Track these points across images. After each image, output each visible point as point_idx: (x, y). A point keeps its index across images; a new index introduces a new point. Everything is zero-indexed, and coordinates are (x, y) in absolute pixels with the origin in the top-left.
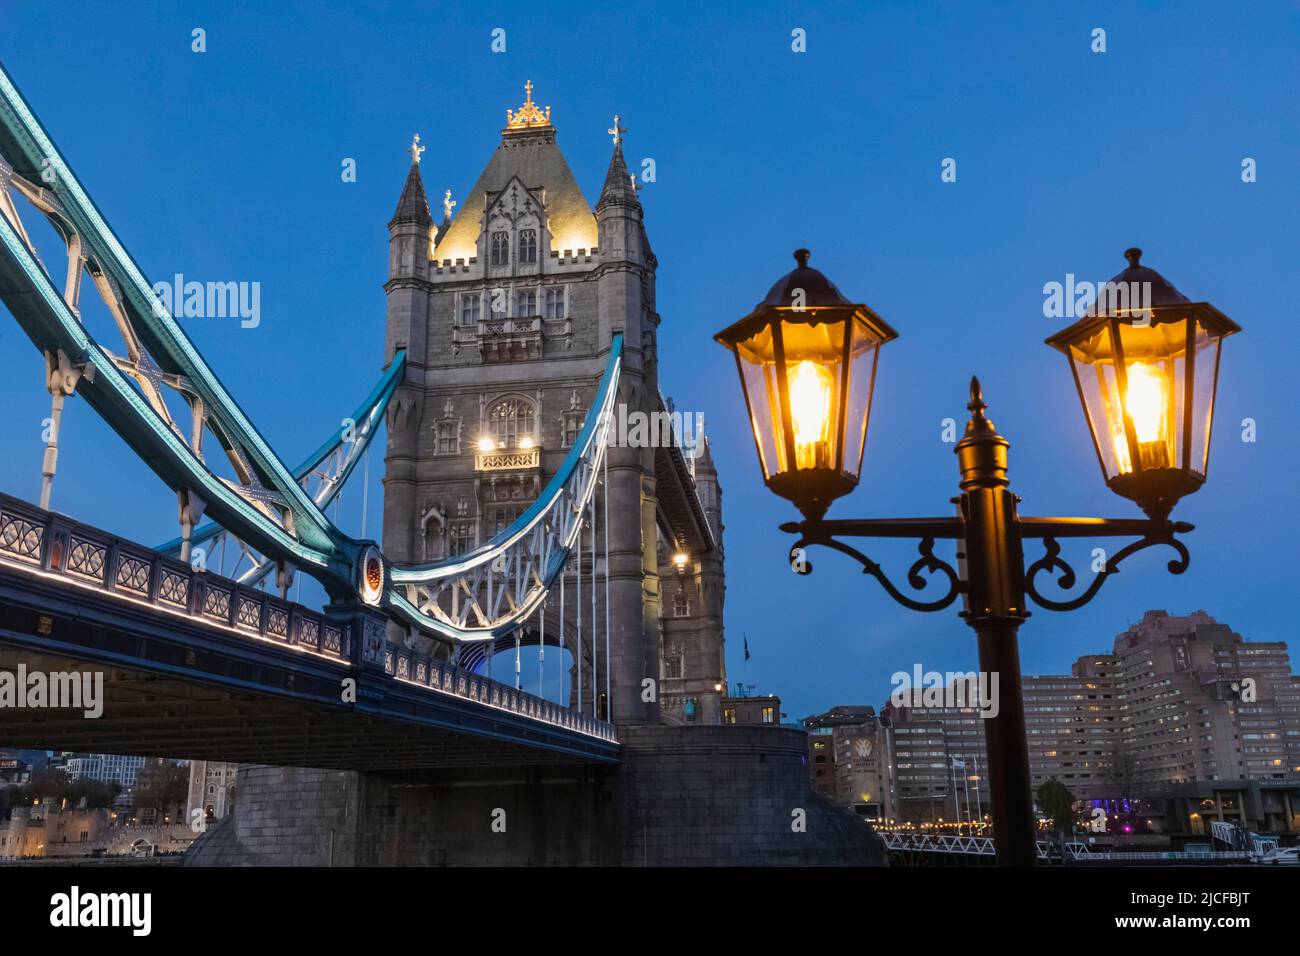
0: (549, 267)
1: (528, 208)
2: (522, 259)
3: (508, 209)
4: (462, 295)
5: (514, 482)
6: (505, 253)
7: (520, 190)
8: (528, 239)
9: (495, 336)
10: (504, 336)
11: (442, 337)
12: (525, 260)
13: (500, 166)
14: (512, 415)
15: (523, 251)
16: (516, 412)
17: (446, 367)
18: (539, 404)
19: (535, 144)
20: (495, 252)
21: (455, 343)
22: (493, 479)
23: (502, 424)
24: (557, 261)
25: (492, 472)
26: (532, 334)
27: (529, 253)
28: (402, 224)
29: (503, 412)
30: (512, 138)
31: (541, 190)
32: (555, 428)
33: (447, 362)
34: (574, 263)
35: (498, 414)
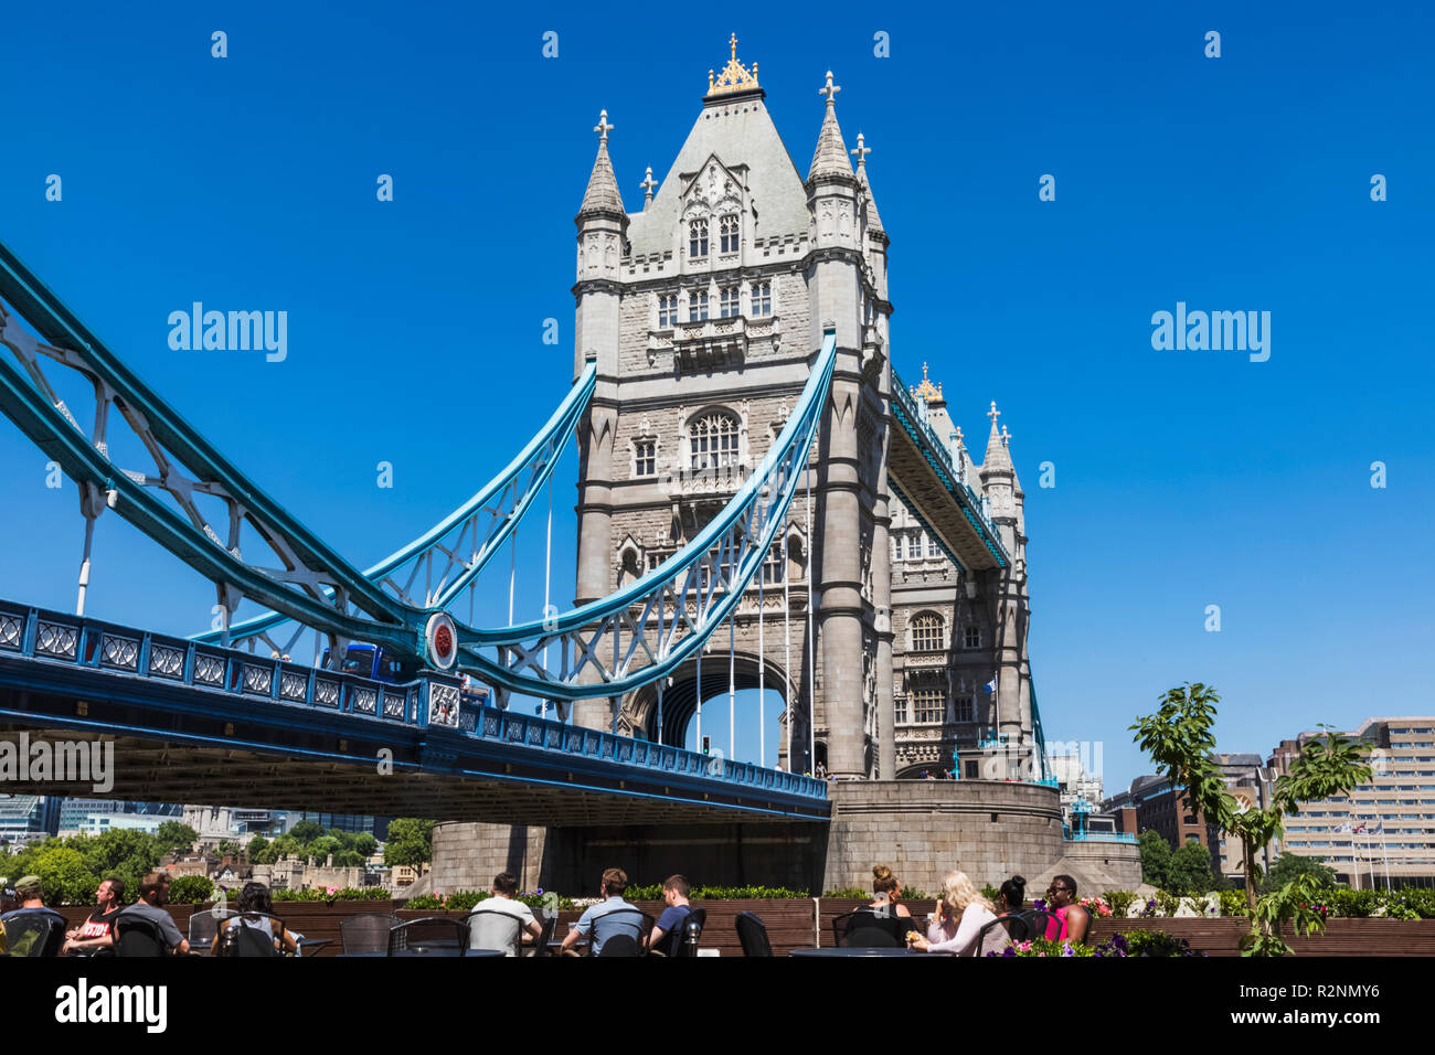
0: (752, 258)
1: (727, 191)
2: (723, 248)
3: (705, 194)
4: (659, 296)
6: (704, 242)
7: (719, 171)
8: (729, 225)
9: (693, 341)
10: (704, 341)
11: (636, 344)
12: (727, 251)
13: (701, 140)
14: (715, 430)
15: (724, 240)
16: (719, 427)
17: (641, 379)
18: (744, 417)
19: (741, 111)
20: (694, 243)
21: (651, 351)
22: (692, 505)
23: (704, 440)
24: (761, 250)
25: (692, 497)
26: (734, 337)
27: (731, 242)
28: (589, 217)
29: (705, 427)
30: (715, 105)
31: (743, 168)
32: (762, 444)
33: (642, 373)
34: (781, 252)
35: (699, 429)
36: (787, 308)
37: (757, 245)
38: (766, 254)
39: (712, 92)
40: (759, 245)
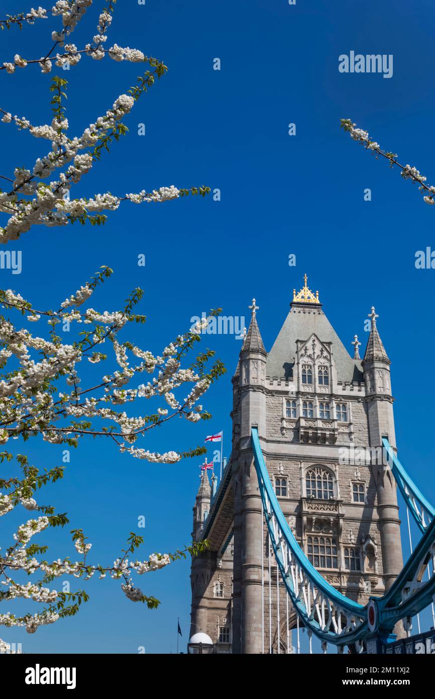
0: (337, 390)
1: (322, 354)
2: (320, 382)
3: (310, 352)
4: (286, 399)
5: (327, 522)
6: (310, 377)
7: (317, 342)
8: (323, 371)
9: (310, 428)
10: (317, 429)
11: (275, 423)
12: (322, 384)
13: (293, 323)
14: (319, 477)
15: (320, 378)
16: (322, 476)
17: (279, 442)
18: (337, 474)
19: (312, 313)
20: (304, 376)
21: (282, 428)
22: (314, 518)
23: (313, 482)
24: (341, 387)
25: (314, 513)
26: (334, 430)
27: (325, 380)
28: (253, 352)
29: (313, 475)
30: (298, 307)
31: (330, 343)
32: (346, 490)
33: (279, 439)
34: (352, 390)
35: (311, 476)
36: (356, 420)
37: (338, 384)
38: (344, 389)
39: (295, 300)
40: (340, 384)
